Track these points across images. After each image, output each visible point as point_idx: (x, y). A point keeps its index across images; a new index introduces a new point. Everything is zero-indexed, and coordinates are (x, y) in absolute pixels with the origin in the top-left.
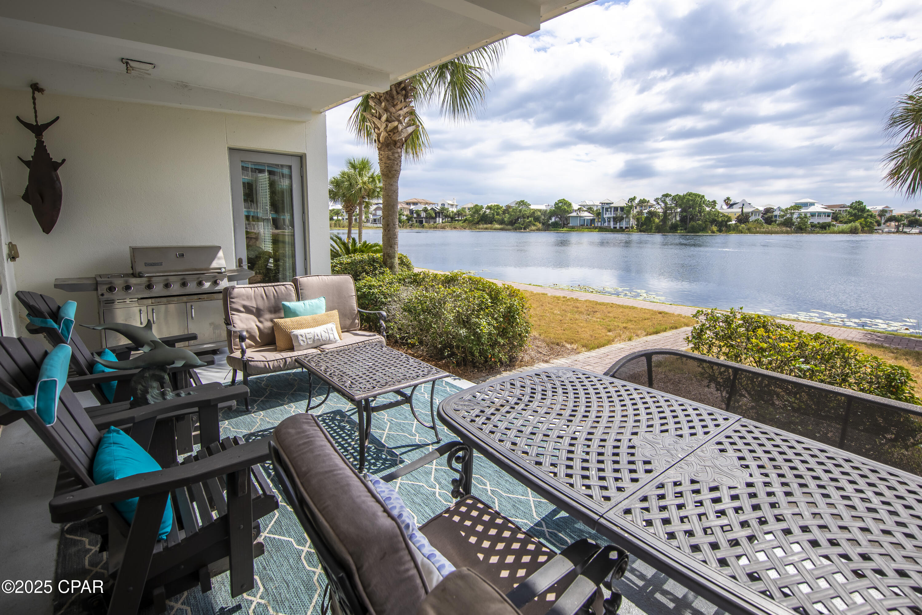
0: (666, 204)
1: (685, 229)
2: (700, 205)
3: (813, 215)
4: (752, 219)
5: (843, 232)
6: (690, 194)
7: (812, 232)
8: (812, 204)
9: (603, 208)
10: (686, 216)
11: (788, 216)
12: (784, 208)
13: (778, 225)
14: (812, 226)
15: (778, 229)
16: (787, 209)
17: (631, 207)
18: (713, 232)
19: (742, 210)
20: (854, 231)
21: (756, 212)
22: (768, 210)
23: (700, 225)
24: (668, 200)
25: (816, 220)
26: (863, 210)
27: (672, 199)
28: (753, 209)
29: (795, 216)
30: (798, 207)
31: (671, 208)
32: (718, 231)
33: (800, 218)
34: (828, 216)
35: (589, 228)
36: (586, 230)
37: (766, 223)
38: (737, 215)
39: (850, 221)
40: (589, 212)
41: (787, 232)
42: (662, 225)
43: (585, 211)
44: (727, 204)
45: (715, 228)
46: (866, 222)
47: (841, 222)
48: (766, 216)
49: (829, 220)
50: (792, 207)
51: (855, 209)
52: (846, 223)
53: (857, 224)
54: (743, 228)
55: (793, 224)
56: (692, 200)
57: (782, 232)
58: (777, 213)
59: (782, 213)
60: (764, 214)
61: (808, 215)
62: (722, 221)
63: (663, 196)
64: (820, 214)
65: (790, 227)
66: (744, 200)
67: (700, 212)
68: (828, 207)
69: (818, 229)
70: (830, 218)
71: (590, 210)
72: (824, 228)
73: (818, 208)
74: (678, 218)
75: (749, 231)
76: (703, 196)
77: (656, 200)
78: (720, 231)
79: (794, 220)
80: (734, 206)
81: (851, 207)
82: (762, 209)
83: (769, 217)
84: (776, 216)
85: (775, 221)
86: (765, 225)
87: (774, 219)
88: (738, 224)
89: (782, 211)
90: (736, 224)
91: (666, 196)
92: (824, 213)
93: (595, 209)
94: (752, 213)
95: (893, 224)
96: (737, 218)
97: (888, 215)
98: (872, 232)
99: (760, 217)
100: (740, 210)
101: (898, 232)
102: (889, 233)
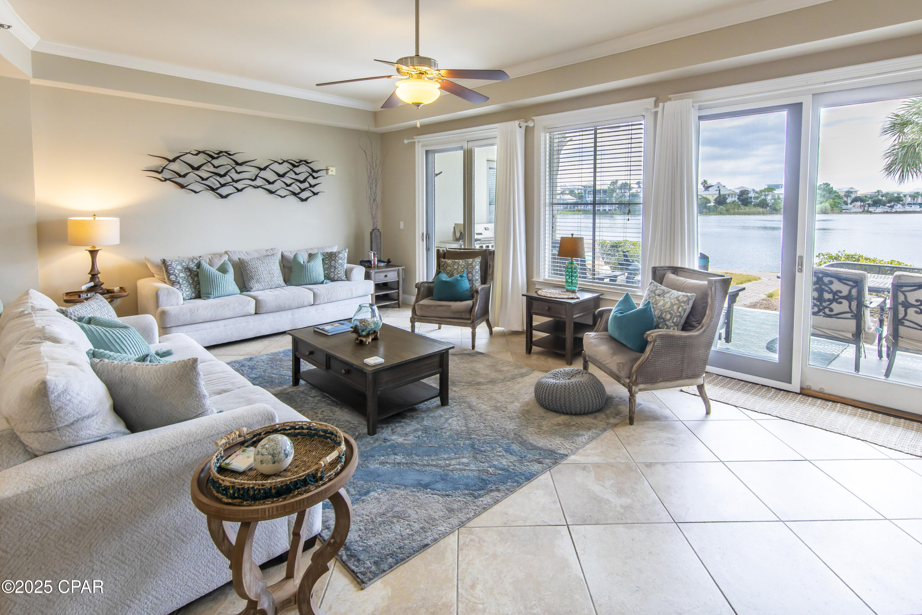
4: (729, 200)
9: (585, 191)
11: (763, 197)
12: (757, 189)
13: (755, 206)
15: (753, 210)
16: (761, 191)
17: (613, 191)
19: (720, 192)
21: (732, 194)
22: (744, 193)
26: (831, 191)
28: (729, 192)
29: (769, 197)
30: (771, 189)
32: (699, 213)
33: (775, 199)
35: (573, 211)
36: (570, 213)
37: (743, 204)
38: (716, 196)
40: (571, 195)
41: (763, 214)
43: (568, 194)
44: (704, 186)
46: (836, 203)
48: (742, 198)
50: (765, 189)
51: (824, 190)
54: (721, 210)
55: (767, 205)
57: (759, 213)
58: (752, 195)
59: (757, 195)
60: (740, 196)
61: (781, 196)
62: (702, 203)
65: (765, 208)
66: (719, 183)
71: (572, 192)
75: (728, 212)
78: (703, 213)
79: (769, 202)
80: (710, 189)
82: (738, 191)
83: (744, 199)
84: (751, 198)
85: (751, 202)
86: (742, 207)
87: (750, 200)
88: (717, 206)
89: (757, 192)
90: (714, 206)
93: (576, 192)
94: (729, 195)
95: (859, 203)
96: (716, 200)
97: (853, 196)
98: (841, 211)
99: (736, 199)
100: (718, 192)
101: (864, 212)
102: (856, 213)
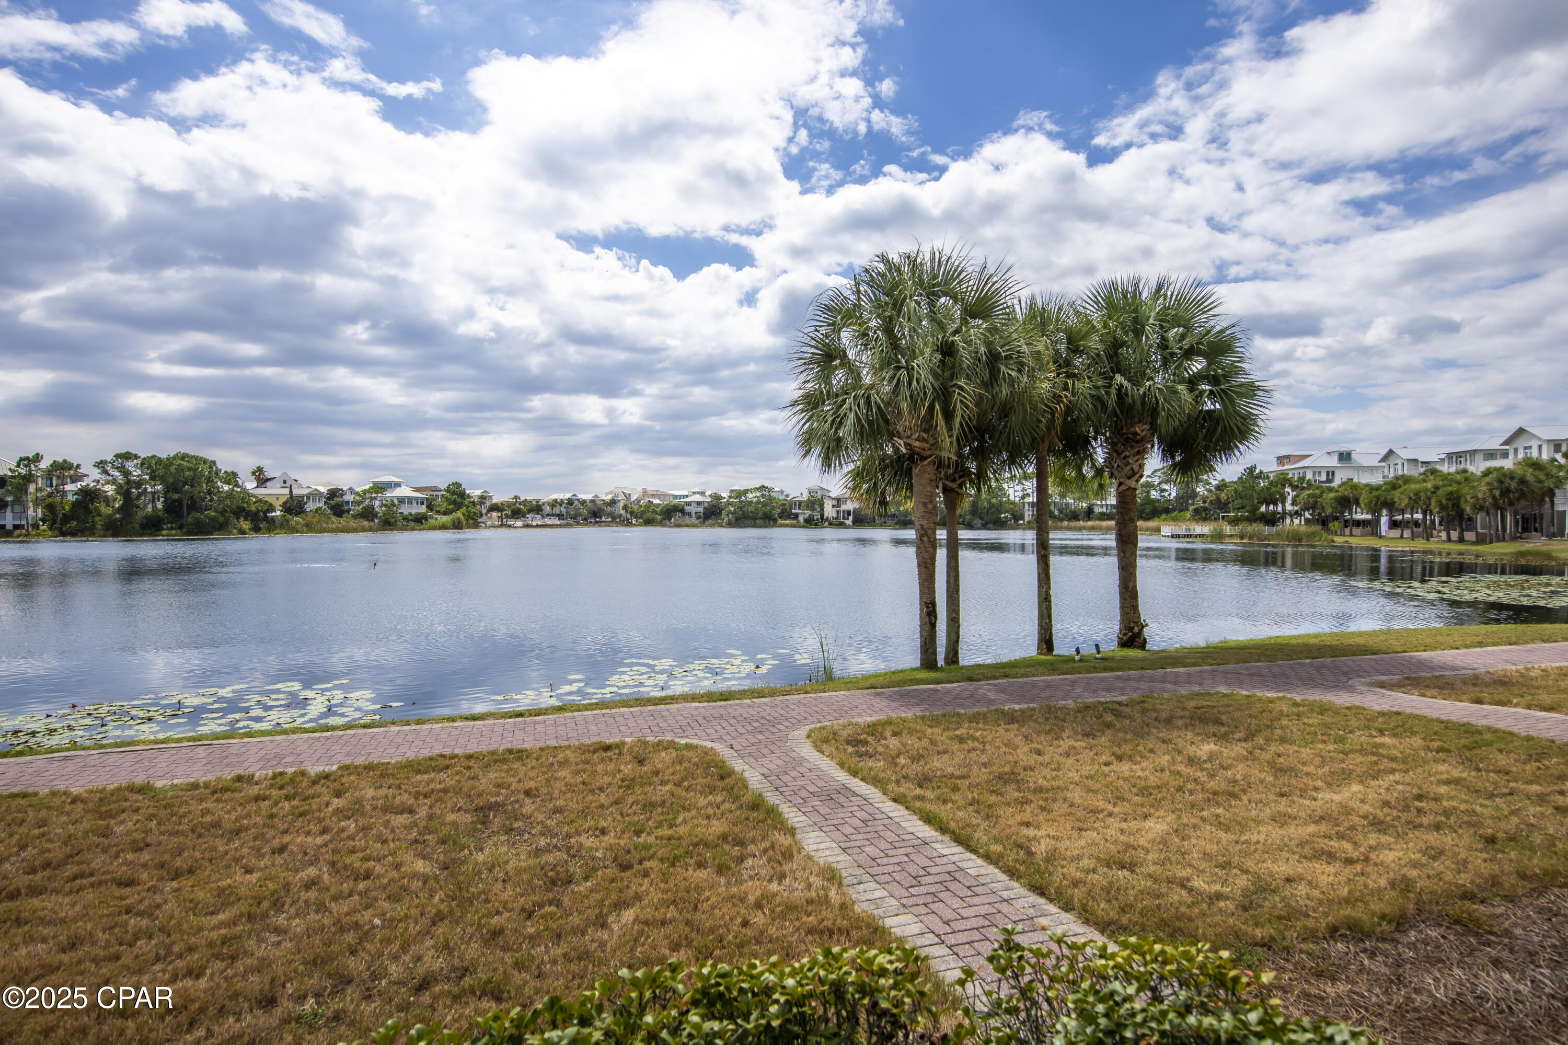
0: (126, 473)
1: (181, 527)
2: (209, 480)
3: (402, 501)
4: (310, 506)
5: (443, 527)
6: (184, 457)
7: (404, 529)
8: (398, 485)
10: (180, 501)
11: (367, 502)
12: (359, 490)
13: (355, 517)
14: (404, 519)
15: (354, 523)
16: (363, 492)
18: (243, 532)
19: (291, 491)
20: (457, 526)
21: (316, 495)
22: (334, 493)
23: (213, 519)
24: (130, 465)
25: (406, 510)
26: (462, 495)
27: (142, 464)
28: (309, 491)
29: (377, 503)
30: (380, 488)
31: (138, 484)
32: (251, 529)
33: (386, 506)
34: (422, 503)
37: (335, 514)
38: (285, 499)
39: (451, 512)
41: (371, 529)
42: (120, 520)
44: (257, 479)
45: (245, 525)
46: (469, 512)
47: (438, 512)
48: (332, 502)
49: (423, 509)
50: (371, 488)
51: (453, 493)
52: (445, 514)
53: (459, 514)
54: (297, 523)
55: (376, 516)
56: (189, 469)
57: (364, 530)
58: (349, 497)
59: (357, 498)
60: (328, 499)
61: (396, 501)
62: (258, 511)
63: (118, 456)
64: (410, 500)
65: (373, 521)
66: (285, 474)
67: (210, 492)
68: (417, 489)
69: (412, 524)
70: (424, 507)
72: (419, 521)
73: (405, 491)
74: (160, 506)
75: (310, 528)
76: (214, 463)
77: (101, 465)
78: (256, 529)
79: (378, 510)
80: (268, 484)
81: (448, 491)
82: (322, 489)
83: (337, 504)
84: (348, 502)
85: (348, 511)
86: (334, 518)
87: (346, 508)
88: (288, 516)
89: (357, 494)
90: (282, 516)
91: (127, 456)
92: (416, 499)
94: (308, 498)
95: (495, 514)
96: (284, 505)
97: (488, 504)
98: (476, 526)
99: (321, 504)
100: (287, 491)
101: (502, 525)
102: (493, 526)
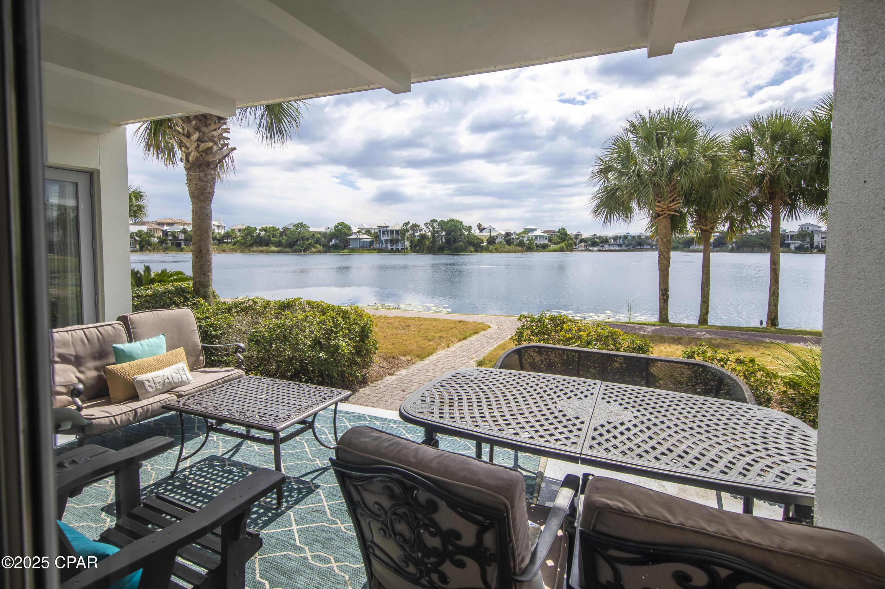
0: (434, 228)
1: (450, 250)
2: (460, 230)
3: (536, 238)
4: (497, 241)
5: (555, 251)
6: (452, 220)
7: (536, 251)
8: (535, 230)
9: (380, 231)
10: (450, 239)
11: (521, 238)
12: (518, 232)
13: (516, 245)
14: (537, 247)
15: (515, 248)
16: (520, 234)
17: (406, 231)
18: (471, 252)
19: (491, 234)
20: (562, 250)
21: (500, 235)
22: (508, 234)
23: (461, 246)
24: (435, 225)
25: (539, 242)
26: (566, 234)
27: (439, 224)
28: (497, 233)
29: (525, 239)
30: (527, 231)
31: (438, 232)
32: (474, 251)
33: (529, 240)
34: (546, 239)
35: (369, 250)
36: (366, 251)
37: (507, 244)
38: (487, 238)
39: (560, 243)
40: (368, 235)
41: (522, 252)
42: (431, 246)
43: (364, 234)
44: (479, 229)
45: (472, 249)
46: (569, 243)
47: (554, 243)
48: (506, 239)
49: (546, 242)
50: (523, 232)
51: (561, 233)
52: (557, 244)
53: (563, 244)
54: (492, 248)
55: (524, 245)
56: (454, 225)
57: (518, 251)
58: (513, 236)
59: (517, 237)
60: (505, 237)
61: (534, 238)
62: (477, 243)
63: (431, 221)
64: (541, 237)
65: (523, 247)
66: (490, 226)
67: (461, 235)
68: (545, 232)
69: (540, 249)
70: (547, 240)
71: (368, 232)
72: (544, 248)
73: (538, 233)
74: (444, 241)
75: (497, 251)
76: (462, 222)
77: (426, 224)
78: (476, 251)
79: (525, 242)
80: (484, 231)
81: (559, 232)
82: (503, 233)
83: (508, 239)
84: (513, 239)
85: (513, 242)
86: (507, 246)
87: (512, 241)
88: (489, 245)
89: (517, 235)
90: (487, 245)
91: (434, 221)
92: (543, 236)
93: (373, 232)
94: (497, 237)
95: (583, 244)
96: (487, 240)
97: (580, 238)
98: (572, 250)
99: (502, 240)
100: (489, 234)
101: (586, 250)
102: (581, 251)
